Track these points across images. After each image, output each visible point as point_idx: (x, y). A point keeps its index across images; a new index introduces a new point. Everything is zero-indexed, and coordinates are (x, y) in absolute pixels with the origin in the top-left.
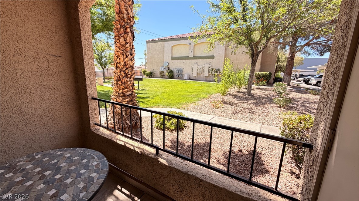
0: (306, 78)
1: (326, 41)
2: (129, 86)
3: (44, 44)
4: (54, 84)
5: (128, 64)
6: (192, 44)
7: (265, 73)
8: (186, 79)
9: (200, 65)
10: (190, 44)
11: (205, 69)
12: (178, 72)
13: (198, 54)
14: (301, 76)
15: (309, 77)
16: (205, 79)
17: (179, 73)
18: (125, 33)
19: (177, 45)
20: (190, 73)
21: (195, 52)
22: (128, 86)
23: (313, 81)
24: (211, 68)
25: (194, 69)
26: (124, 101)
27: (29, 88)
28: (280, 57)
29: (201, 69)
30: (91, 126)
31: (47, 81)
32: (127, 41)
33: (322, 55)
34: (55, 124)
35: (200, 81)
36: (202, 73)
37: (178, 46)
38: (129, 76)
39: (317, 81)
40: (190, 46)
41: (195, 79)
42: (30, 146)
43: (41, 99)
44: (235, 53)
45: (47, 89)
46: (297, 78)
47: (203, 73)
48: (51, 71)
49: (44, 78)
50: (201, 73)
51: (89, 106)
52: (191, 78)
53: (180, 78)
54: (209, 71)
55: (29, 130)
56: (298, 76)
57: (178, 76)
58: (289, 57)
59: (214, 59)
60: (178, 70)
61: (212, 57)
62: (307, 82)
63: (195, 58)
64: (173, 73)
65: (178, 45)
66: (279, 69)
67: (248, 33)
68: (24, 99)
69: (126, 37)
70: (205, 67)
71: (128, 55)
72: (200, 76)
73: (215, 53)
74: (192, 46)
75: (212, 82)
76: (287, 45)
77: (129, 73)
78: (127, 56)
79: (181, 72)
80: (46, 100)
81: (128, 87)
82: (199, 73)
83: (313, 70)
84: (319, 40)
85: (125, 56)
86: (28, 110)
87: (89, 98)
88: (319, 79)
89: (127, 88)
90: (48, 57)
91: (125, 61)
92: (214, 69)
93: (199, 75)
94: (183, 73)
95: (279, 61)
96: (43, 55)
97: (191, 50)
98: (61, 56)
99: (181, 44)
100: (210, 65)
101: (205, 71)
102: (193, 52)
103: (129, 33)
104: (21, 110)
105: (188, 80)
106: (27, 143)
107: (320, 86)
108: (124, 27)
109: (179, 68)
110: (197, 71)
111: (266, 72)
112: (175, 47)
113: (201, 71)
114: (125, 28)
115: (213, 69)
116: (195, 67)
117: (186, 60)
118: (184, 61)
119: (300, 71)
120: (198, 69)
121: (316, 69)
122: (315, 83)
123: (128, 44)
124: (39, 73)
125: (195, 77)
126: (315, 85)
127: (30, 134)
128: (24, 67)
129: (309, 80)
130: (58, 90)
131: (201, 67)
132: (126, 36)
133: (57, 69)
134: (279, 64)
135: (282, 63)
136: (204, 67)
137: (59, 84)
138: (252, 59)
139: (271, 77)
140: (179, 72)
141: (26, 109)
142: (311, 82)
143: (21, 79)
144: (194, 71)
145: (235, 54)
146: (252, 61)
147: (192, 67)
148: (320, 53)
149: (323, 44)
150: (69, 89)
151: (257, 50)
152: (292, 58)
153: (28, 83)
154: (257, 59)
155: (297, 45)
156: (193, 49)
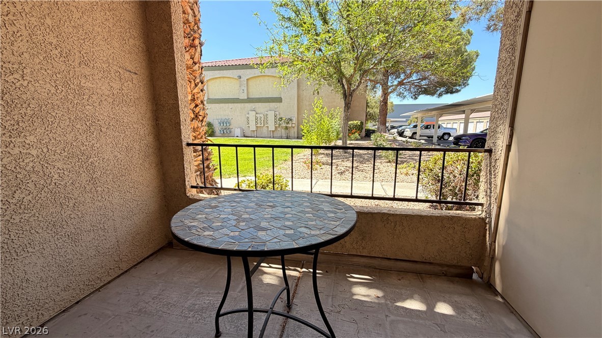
0: (400, 129)
1: (418, 81)
2: (201, 134)
3: (116, 49)
4: (129, 119)
5: (198, 98)
6: (244, 78)
7: (355, 122)
8: (237, 137)
9: (259, 112)
10: (240, 77)
11: (269, 119)
12: (222, 125)
13: (255, 94)
14: (393, 127)
15: (403, 127)
16: (270, 134)
17: (224, 127)
18: (192, 47)
19: (216, 78)
20: (245, 126)
21: (250, 90)
22: (199, 134)
23: (408, 133)
24: (278, 117)
25: (250, 119)
26: (195, 159)
27: (99, 122)
28: (369, 101)
29: (262, 119)
30: (187, 191)
31: (121, 113)
32: (195, 60)
33: (416, 98)
34: (133, 189)
35: (262, 138)
36: (264, 125)
37: (218, 81)
38: (201, 118)
39: (413, 132)
40: (240, 81)
41: (253, 136)
42: (102, 226)
43: (114, 143)
44: (318, 92)
45: (122, 128)
46: (389, 131)
47: (266, 125)
48: (126, 97)
49: (117, 108)
50: (262, 125)
51: (183, 157)
52: (246, 135)
53: (227, 135)
54: (275, 122)
55: (100, 198)
56: (389, 127)
57: (222, 132)
58: (382, 100)
59: (281, 102)
60: (222, 122)
61: (279, 100)
62: (401, 134)
63: (250, 100)
64: (213, 126)
65: (219, 79)
66: (370, 117)
67: (336, 64)
68: (93, 142)
69: (193, 54)
70: (268, 116)
71: (198, 83)
72: (261, 130)
73: (282, 93)
74: (244, 81)
75: (282, 138)
76: (377, 83)
77: (200, 114)
78: (196, 86)
79: (228, 125)
80: (120, 146)
81: (199, 137)
82: (259, 125)
83: (405, 120)
84: (411, 79)
85: (193, 85)
86: (99, 161)
87: (184, 144)
88: (414, 130)
89: (198, 139)
90: (121, 72)
91: (193, 92)
92: (285, 118)
93: (259, 129)
94: (231, 127)
95: (369, 107)
96: (115, 68)
97: (243, 88)
98: (136, 72)
99: (224, 77)
100: (276, 113)
101: (269, 122)
102: (246, 91)
103: (197, 46)
104: (90, 161)
105: (242, 137)
106: (98, 221)
107: (416, 139)
108: (189, 36)
109: (224, 118)
110: (256, 122)
111: (357, 122)
112: (213, 81)
113: (262, 122)
114: (192, 38)
115: (281, 118)
116: (252, 115)
117: (236, 105)
118: (231, 105)
119: (391, 121)
120: (256, 119)
121: (409, 117)
122: (411, 135)
123: (196, 64)
124: (110, 98)
125: (252, 132)
126: (411, 138)
127: (101, 204)
128: (93, 86)
129: (404, 132)
130: (134, 130)
131: (262, 116)
132: (194, 51)
133: (132, 93)
134: (368, 110)
135: (372, 108)
136: (266, 116)
137: (136, 120)
138: (345, 100)
139: (362, 128)
140: (225, 125)
141: (95, 159)
142: (405, 133)
143: (88, 107)
144: (250, 122)
145: (318, 94)
146: (345, 104)
147: (247, 115)
148: (414, 95)
149: (416, 84)
150: (147, 129)
151: (350, 88)
152: (385, 102)
153: (97, 114)
154: (351, 101)
155: (389, 84)
156: (246, 85)
